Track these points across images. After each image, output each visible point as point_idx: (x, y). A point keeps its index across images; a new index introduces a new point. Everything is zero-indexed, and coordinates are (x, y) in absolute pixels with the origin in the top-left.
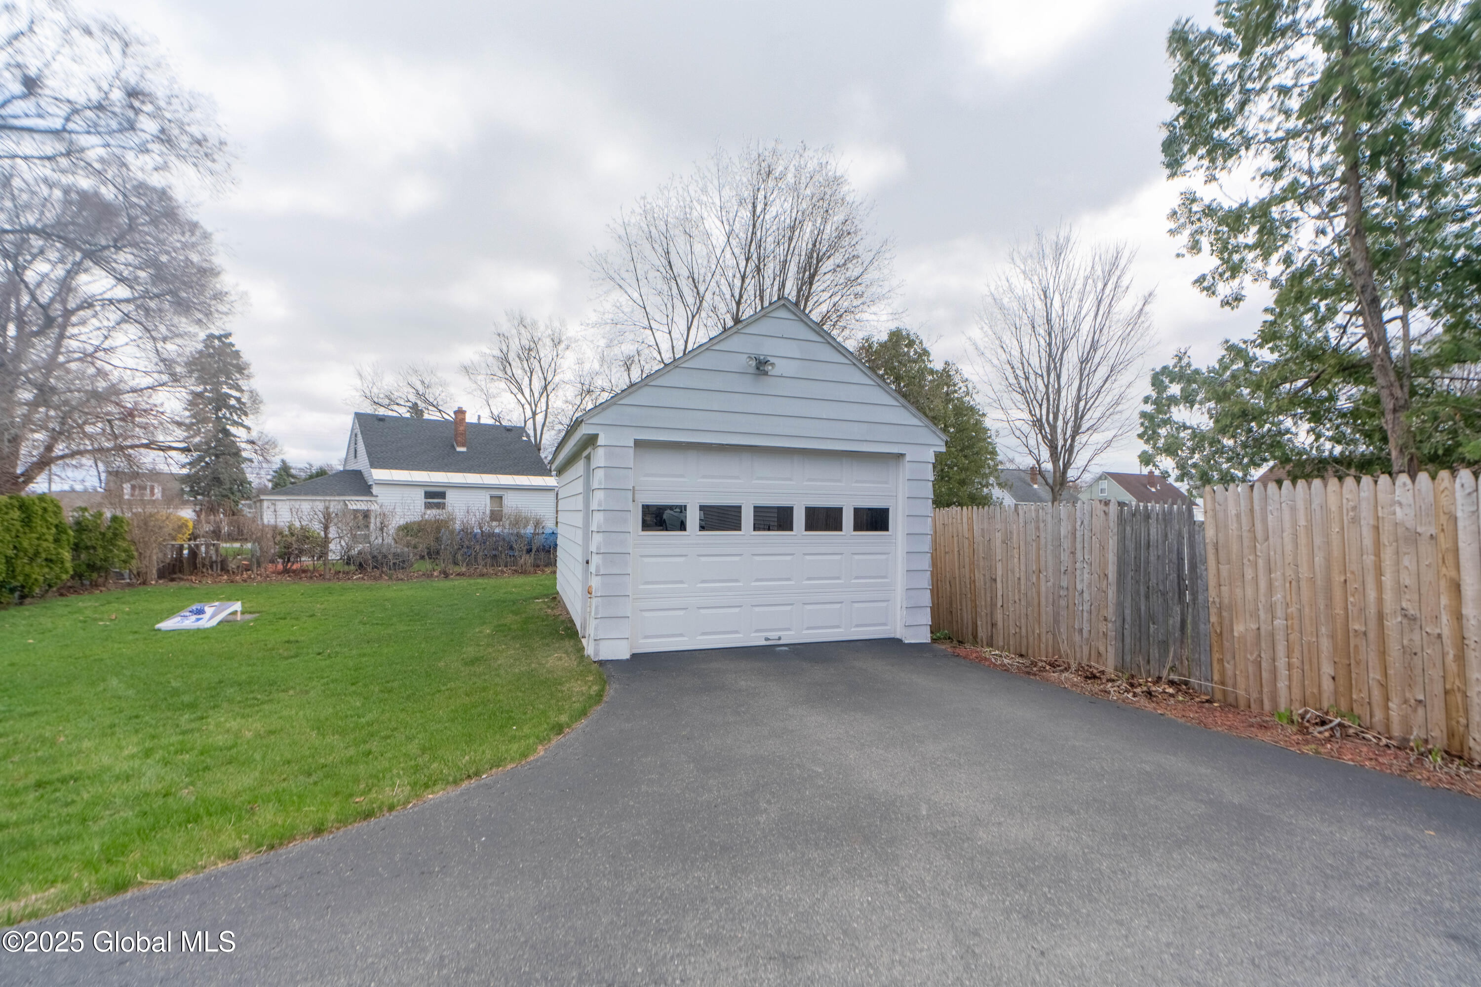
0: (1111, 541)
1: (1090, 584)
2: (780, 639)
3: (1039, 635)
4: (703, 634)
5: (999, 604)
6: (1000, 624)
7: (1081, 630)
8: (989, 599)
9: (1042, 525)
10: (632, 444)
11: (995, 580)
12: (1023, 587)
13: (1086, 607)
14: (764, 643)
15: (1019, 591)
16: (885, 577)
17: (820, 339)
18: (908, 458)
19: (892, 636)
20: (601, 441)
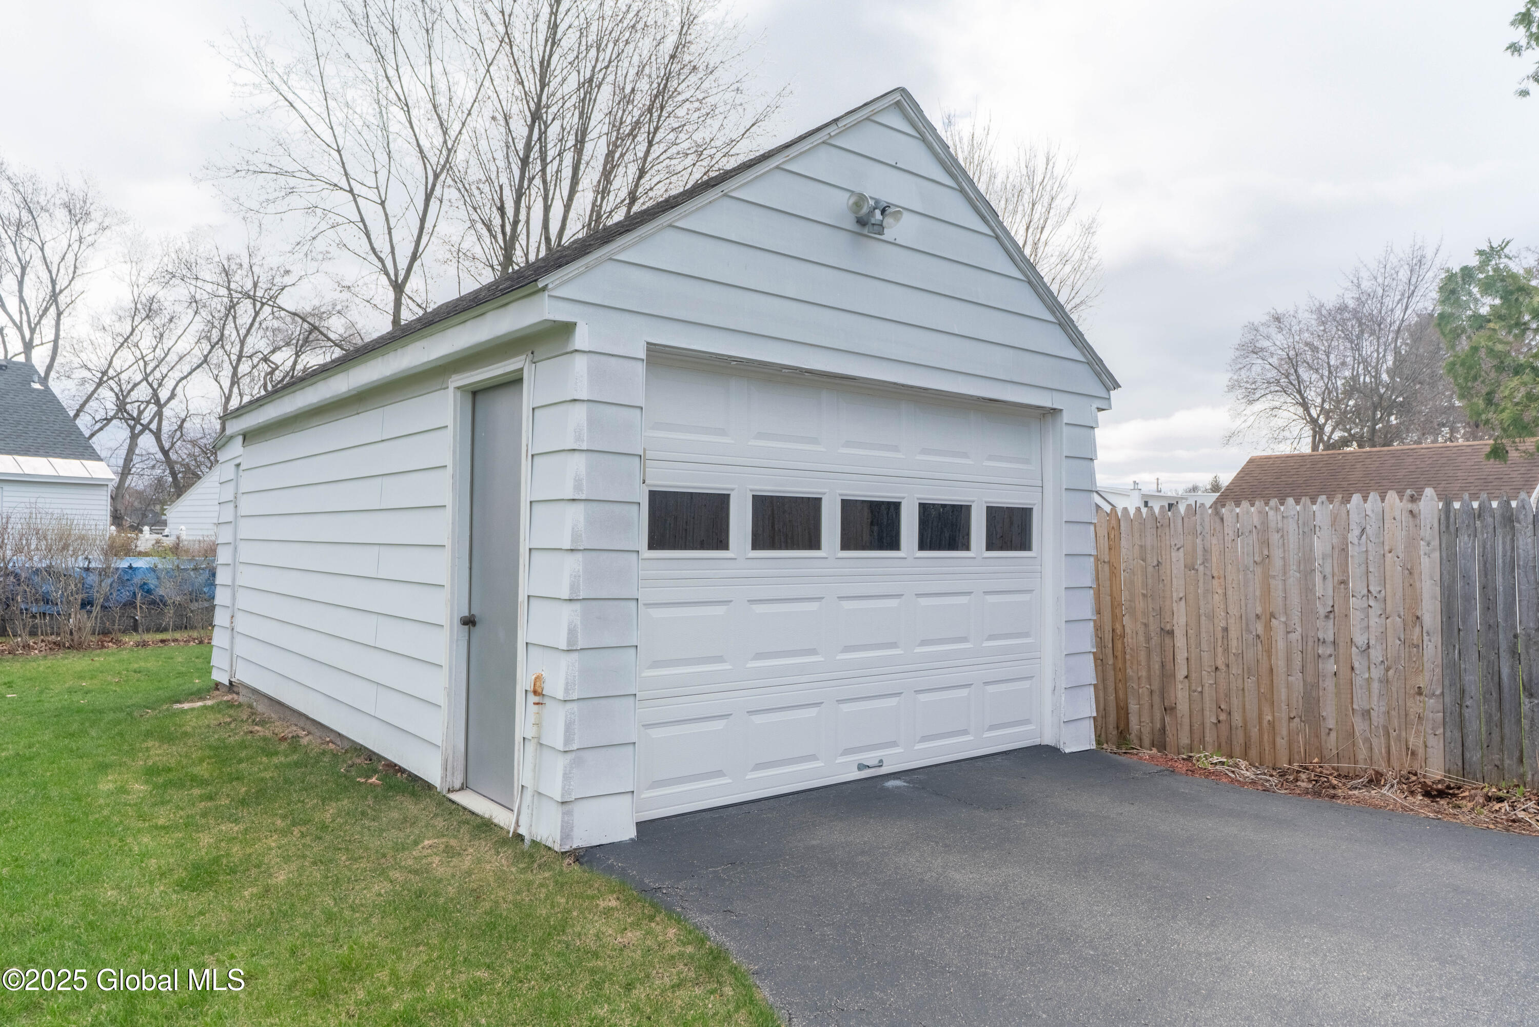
0: (1425, 561)
1: (1384, 633)
2: (880, 764)
3: (1272, 724)
4: (758, 767)
5: (1181, 672)
6: (1183, 707)
7: (1367, 714)
8: (1156, 667)
9: (1275, 538)
10: (642, 354)
11: (1171, 633)
12: (1234, 643)
13: (1376, 673)
14: (857, 775)
15: (1226, 650)
16: (1026, 635)
17: (951, 182)
18: (1066, 418)
19: (1037, 741)
20: (581, 339)
